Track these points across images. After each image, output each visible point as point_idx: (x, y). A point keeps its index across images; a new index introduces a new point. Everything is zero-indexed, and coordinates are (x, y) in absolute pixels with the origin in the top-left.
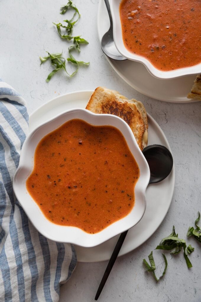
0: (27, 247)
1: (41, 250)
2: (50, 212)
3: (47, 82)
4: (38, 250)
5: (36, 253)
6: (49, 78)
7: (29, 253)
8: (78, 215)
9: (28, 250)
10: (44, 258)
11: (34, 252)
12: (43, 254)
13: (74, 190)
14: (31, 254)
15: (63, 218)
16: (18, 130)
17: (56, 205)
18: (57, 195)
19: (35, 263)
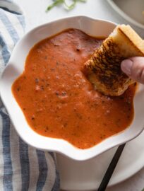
0: (5, 160)
1: (20, 168)
2: (33, 119)
3: (46, 12)
4: (16, 167)
5: (14, 170)
6: (49, 9)
7: (5, 167)
8: (65, 126)
9: (5, 163)
10: (22, 178)
11: (11, 168)
12: (22, 173)
13: (62, 97)
14: (8, 170)
15: (47, 128)
16: (13, 33)
17: (40, 112)
18: (43, 101)
19: (11, 181)
